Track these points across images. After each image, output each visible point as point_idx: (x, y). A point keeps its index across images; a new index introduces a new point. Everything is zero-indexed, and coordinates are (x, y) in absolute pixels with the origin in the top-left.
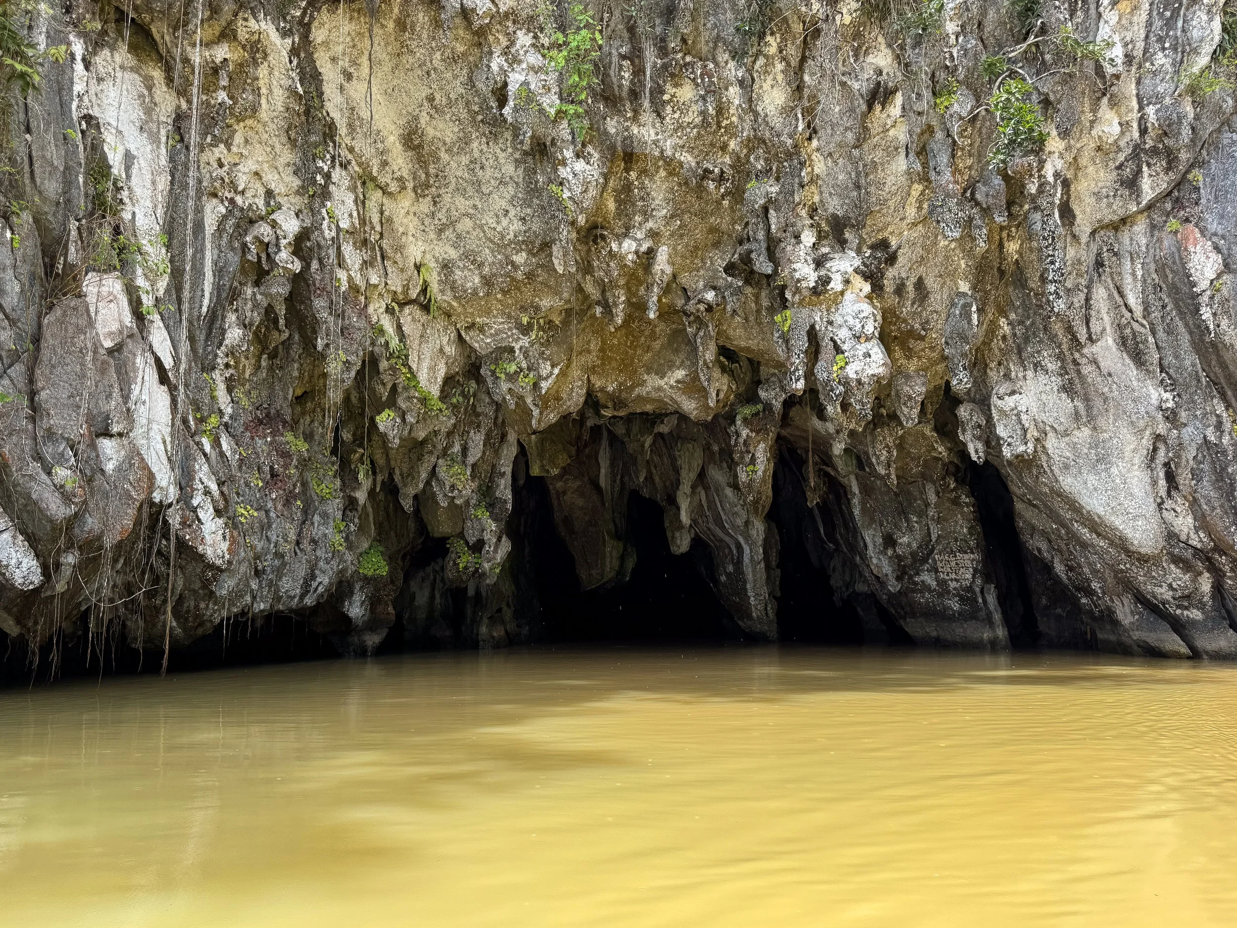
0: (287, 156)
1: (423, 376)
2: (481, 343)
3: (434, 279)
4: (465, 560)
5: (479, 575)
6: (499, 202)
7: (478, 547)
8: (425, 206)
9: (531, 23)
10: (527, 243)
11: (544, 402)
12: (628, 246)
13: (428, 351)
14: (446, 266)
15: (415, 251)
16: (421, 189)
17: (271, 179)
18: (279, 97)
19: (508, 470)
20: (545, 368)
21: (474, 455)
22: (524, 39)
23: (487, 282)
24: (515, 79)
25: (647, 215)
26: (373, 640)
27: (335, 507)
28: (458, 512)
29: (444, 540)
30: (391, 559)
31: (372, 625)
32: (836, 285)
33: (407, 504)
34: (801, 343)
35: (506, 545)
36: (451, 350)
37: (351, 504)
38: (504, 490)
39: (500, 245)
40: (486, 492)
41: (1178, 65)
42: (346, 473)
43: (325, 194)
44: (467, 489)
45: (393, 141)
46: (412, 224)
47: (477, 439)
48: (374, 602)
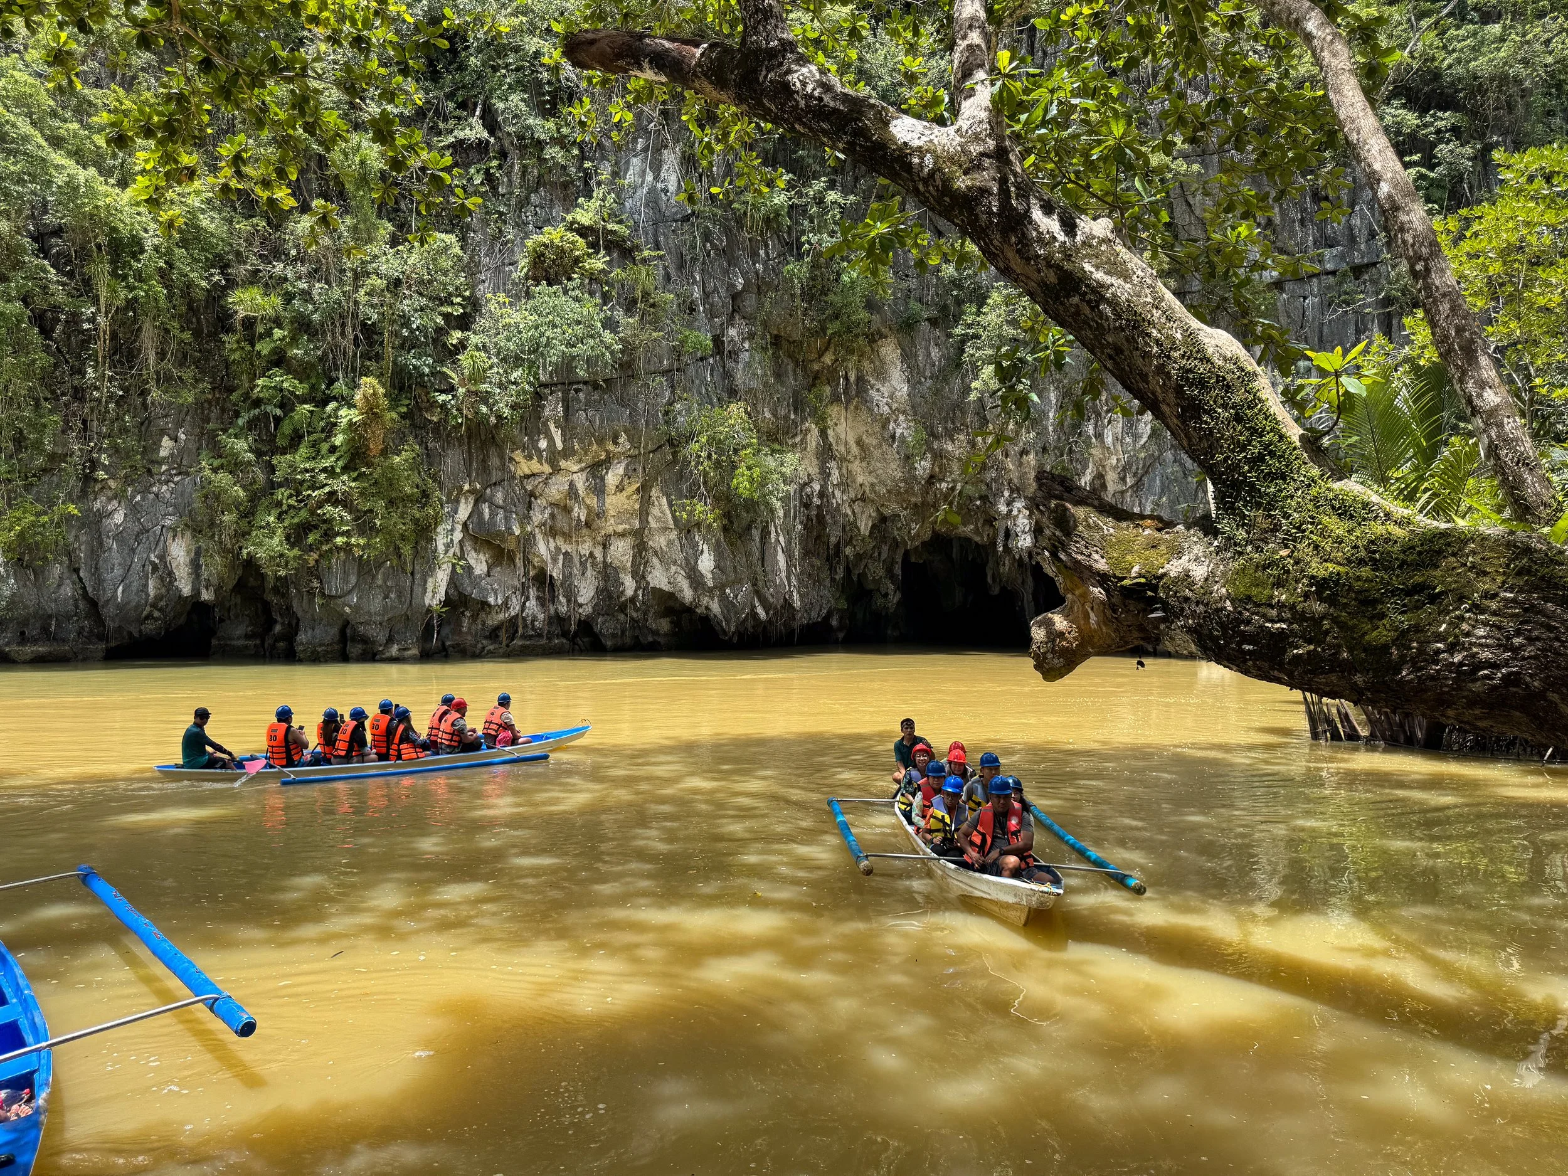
0: (815, 462)
1: (862, 529)
2: (887, 512)
3: (867, 490)
4: (880, 601)
5: (886, 608)
6: (894, 466)
7: (886, 595)
8: (864, 464)
9: (904, 412)
10: (905, 481)
11: (913, 539)
12: (944, 485)
13: (864, 517)
14: (872, 485)
15: (860, 479)
16: (863, 459)
17: (810, 469)
18: (814, 444)
19: (900, 560)
20: (913, 525)
21: (884, 556)
22: (902, 418)
23: (889, 492)
24: (899, 431)
25: (951, 473)
26: (841, 635)
27: (827, 582)
28: (878, 582)
29: (871, 591)
30: (847, 600)
31: (841, 628)
32: (1015, 512)
33: (855, 578)
34: (1002, 534)
35: (898, 596)
36: (874, 514)
37: (833, 580)
38: (898, 570)
39: (894, 480)
40: (890, 572)
41: (1135, 442)
42: (832, 569)
43: (829, 475)
44: (881, 573)
45: (852, 443)
46: (859, 470)
47: (885, 549)
48: (841, 619)
